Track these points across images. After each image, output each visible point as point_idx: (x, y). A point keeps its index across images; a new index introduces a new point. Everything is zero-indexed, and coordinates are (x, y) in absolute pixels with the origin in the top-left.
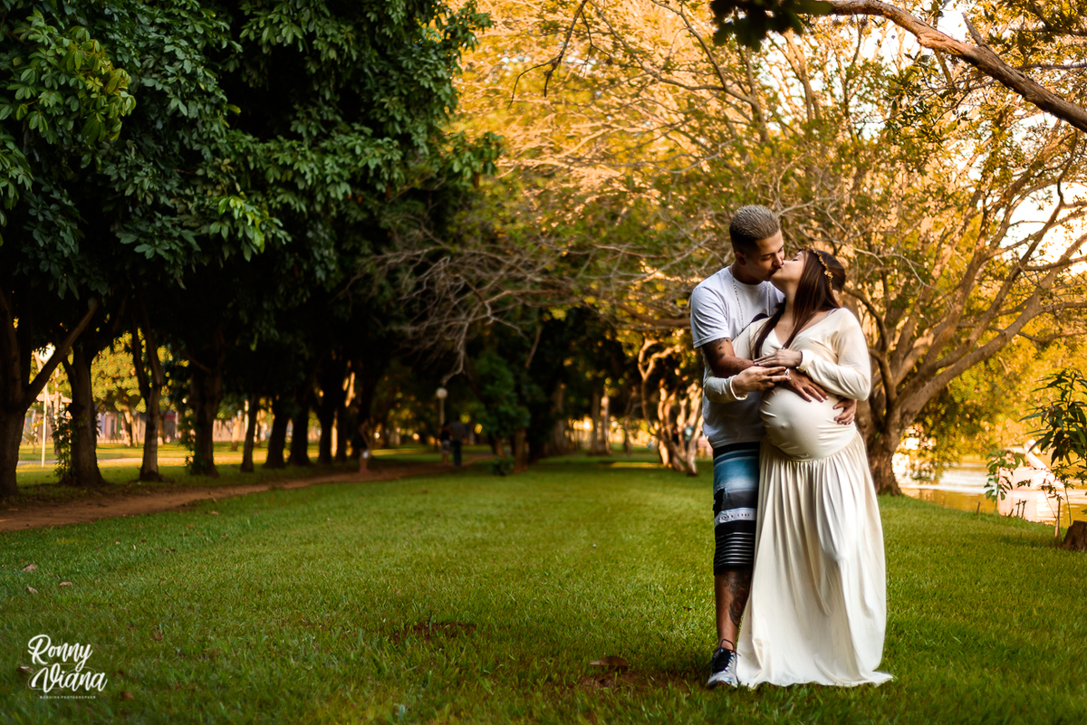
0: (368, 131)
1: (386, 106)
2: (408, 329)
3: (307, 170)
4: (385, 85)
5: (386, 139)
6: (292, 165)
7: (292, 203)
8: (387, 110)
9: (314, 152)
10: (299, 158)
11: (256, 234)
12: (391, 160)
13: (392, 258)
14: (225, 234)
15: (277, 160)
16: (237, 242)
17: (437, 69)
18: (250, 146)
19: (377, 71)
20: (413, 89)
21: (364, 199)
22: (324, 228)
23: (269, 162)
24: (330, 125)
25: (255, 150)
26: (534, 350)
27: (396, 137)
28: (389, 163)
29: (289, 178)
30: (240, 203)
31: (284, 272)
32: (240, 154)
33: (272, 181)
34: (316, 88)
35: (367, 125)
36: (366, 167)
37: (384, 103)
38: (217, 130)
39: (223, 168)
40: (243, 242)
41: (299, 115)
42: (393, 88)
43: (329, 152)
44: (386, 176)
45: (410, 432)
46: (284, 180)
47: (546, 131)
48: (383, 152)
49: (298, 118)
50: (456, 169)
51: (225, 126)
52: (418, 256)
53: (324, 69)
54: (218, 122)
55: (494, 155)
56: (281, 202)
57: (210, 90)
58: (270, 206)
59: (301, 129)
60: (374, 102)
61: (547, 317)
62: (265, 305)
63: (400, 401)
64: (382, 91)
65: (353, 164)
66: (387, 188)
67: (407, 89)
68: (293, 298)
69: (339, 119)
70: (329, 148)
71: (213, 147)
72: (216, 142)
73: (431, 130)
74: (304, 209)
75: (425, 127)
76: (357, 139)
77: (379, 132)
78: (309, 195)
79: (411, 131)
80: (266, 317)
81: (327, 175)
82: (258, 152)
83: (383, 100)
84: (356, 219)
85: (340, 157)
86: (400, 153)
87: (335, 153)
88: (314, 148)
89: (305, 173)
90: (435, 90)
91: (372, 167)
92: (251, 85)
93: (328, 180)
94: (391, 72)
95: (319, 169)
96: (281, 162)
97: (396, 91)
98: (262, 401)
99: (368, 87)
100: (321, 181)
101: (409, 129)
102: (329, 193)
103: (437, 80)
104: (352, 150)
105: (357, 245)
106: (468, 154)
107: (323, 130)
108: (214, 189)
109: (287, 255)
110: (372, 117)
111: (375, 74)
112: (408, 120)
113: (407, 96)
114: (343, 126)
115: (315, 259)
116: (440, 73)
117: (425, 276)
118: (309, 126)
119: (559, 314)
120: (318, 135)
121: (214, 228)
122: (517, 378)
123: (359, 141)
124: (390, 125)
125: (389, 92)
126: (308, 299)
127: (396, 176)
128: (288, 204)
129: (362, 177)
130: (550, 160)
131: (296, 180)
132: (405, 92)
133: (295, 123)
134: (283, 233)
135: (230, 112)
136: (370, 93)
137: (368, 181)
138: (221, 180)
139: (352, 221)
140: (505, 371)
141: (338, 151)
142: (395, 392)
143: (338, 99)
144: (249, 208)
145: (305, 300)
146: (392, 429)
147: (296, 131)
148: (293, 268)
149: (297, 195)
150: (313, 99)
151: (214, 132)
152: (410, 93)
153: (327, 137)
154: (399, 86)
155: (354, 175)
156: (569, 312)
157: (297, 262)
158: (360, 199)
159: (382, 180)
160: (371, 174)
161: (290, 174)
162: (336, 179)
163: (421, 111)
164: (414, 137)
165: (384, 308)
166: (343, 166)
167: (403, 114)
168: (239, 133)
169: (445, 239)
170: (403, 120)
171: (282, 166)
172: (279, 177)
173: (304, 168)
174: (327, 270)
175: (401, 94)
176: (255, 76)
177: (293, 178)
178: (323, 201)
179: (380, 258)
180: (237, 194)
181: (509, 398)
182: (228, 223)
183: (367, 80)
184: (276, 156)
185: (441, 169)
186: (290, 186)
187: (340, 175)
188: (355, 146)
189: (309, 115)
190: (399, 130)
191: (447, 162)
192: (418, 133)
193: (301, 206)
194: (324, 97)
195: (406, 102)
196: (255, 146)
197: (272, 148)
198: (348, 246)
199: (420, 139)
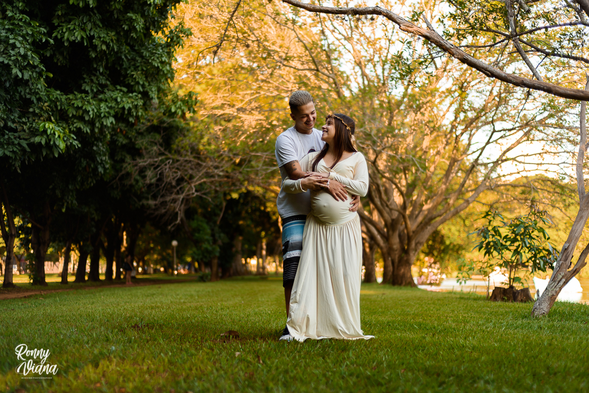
0: (125, 89)
1: (134, 76)
2: (152, 202)
3: (90, 109)
4: (134, 65)
5: (134, 94)
6: (82, 107)
7: (82, 128)
8: (135, 78)
9: (95, 101)
10: (86, 103)
11: (61, 143)
12: (137, 105)
13: (142, 163)
14: (43, 142)
15: (73, 104)
16: (50, 146)
17: (162, 56)
18: (59, 97)
19: (129, 58)
20: (149, 67)
21: (126, 132)
22: (103, 145)
23: (70, 106)
24: (104, 86)
25: (61, 99)
26: (222, 215)
27: (140, 93)
28: (136, 107)
29: (81, 114)
30: (51, 126)
31: (80, 169)
32: (54, 101)
33: (71, 115)
34: (95, 66)
35: (124, 86)
36: (123, 108)
37: (133, 75)
38: (40, 88)
39: (44, 108)
40: (54, 147)
41: (86, 80)
42: (138, 67)
43: (103, 100)
44: (135, 114)
45: (158, 267)
46: (77, 115)
47: (226, 95)
48: (133, 100)
49: (86, 82)
50: (173, 110)
51: (45, 86)
52: (156, 162)
53: (99, 56)
54: (40, 83)
55: (194, 103)
56: (76, 127)
57: (36, 64)
58: (70, 129)
59: (88, 88)
60: (128, 74)
61: (228, 197)
62: (70, 187)
63: (152, 249)
64: (132, 68)
65: (116, 107)
66: (135, 120)
67: (146, 67)
68: (85, 183)
69: (108, 83)
70: (103, 98)
71: (37, 96)
72: (39, 94)
73: (159, 90)
74: (89, 131)
75: (156, 88)
76: (119, 94)
77: (131, 90)
78: (92, 123)
79: (148, 90)
80: (71, 194)
81: (102, 113)
82: (63, 100)
83: (132, 73)
84: (122, 143)
85: (109, 103)
86: (142, 101)
87: (106, 101)
88: (95, 99)
89: (89, 111)
90: (161, 68)
91: (127, 108)
92: (59, 64)
93: (102, 115)
94: (137, 58)
95: (97, 109)
96: (75, 105)
97: (140, 68)
98: (73, 246)
99: (124, 66)
100: (98, 116)
101: (147, 88)
102: (103, 122)
103: (162, 63)
104: (116, 100)
105: (123, 157)
106: (179, 103)
107: (100, 89)
108: (39, 119)
109: (82, 160)
110: (127, 82)
111: (128, 60)
112: (147, 84)
113: (146, 71)
114: (111, 87)
115: (98, 161)
116: (164, 59)
117: (158, 170)
118: (92, 86)
119: (235, 196)
120: (97, 91)
121: (37, 139)
122: (212, 230)
123: (120, 95)
124: (137, 87)
125: (136, 69)
126: (94, 184)
127: (140, 114)
128: (80, 128)
129: (121, 114)
130: (228, 111)
131: (84, 115)
132: (145, 69)
133: (84, 85)
134: (76, 142)
135: (47, 76)
136: (126, 70)
137: (125, 116)
138: (43, 114)
139: (120, 144)
140: (205, 225)
141: (108, 100)
142: (149, 243)
143: (108, 73)
144: (57, 128)
145: (92, 184)
146: (149, 266)
147: (85, 89)
148: (86, 166)
149: (85, 124)
150: (94, 72)
151: (38, 89)
152: (147, 69)
153: (103, 92)
154: (142, 65)
155: (117, 113)
156: (240, 195)
157: (87, 163)
158: (124, 132)
159: (132, 116)
160: (126, 112)
161: (81, 112)
162: (106, 114)
163: (154, 79)
164: (150, 93)
165: (139, 192)
166: (111, 108)
167: (143, 81)
168: (52, 90)
169: (170, 152)
170: (144, 83)
171: (76, 107)
172: (75, 113)
173: (89, 108)
174: (105, 169)
175: (142, 70)
176: (61, 59)
177: (83, 114)
178: (100, 127)
179: (135, 162)
180: (51, 121)
181: (208, 240)
182: (45, 136)
183: (124, 63)
184: (73, 102)
185: (165, 111)
186: (81, 119)
187: (109, 113)
188: (117, 97)
189: (92, 81)
190: (141, 89)
191: (168, 107)
192: (152, 91)
193: (87, 129)
194: (99, 70)
195: (145, 74)
196: (61, 97)
197: (71, 98)
198: (118, 158)
199: (154, 94)
